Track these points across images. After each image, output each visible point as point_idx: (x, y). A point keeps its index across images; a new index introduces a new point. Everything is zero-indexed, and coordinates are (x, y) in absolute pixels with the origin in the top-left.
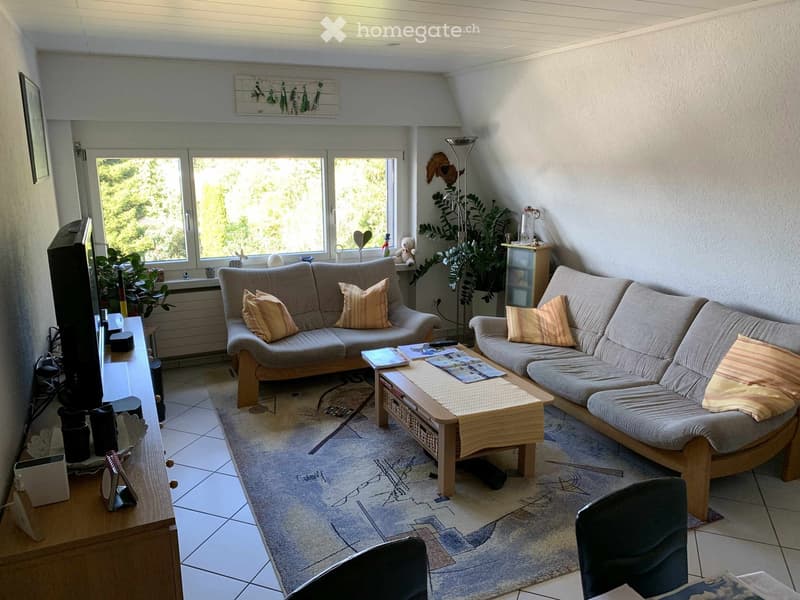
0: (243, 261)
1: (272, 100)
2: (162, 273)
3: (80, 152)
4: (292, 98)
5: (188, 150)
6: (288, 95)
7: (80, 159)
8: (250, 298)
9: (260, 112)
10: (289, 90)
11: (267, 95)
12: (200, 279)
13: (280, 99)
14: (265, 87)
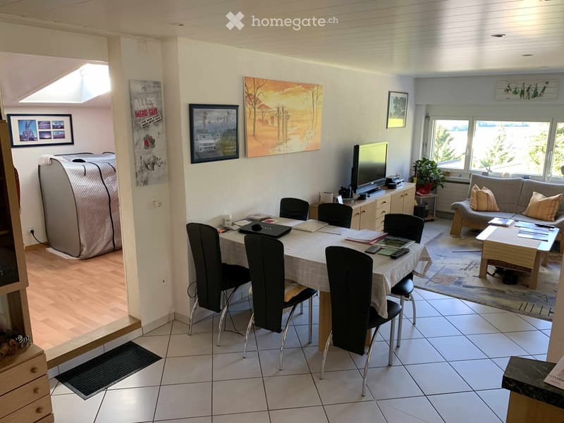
0: (489, 173)
1: (515, 93)
2: (449, 173)
3: (427, 117)
4: (528, 91)
5: (473, 117)
6: (526, 90)
7: (427, 121)
8: (475, 188)
9: (508, 99)
10: (526, 86)
11: (513, 90)
12: (465, 178)
13: (520, 91)
14: (513, 86)
